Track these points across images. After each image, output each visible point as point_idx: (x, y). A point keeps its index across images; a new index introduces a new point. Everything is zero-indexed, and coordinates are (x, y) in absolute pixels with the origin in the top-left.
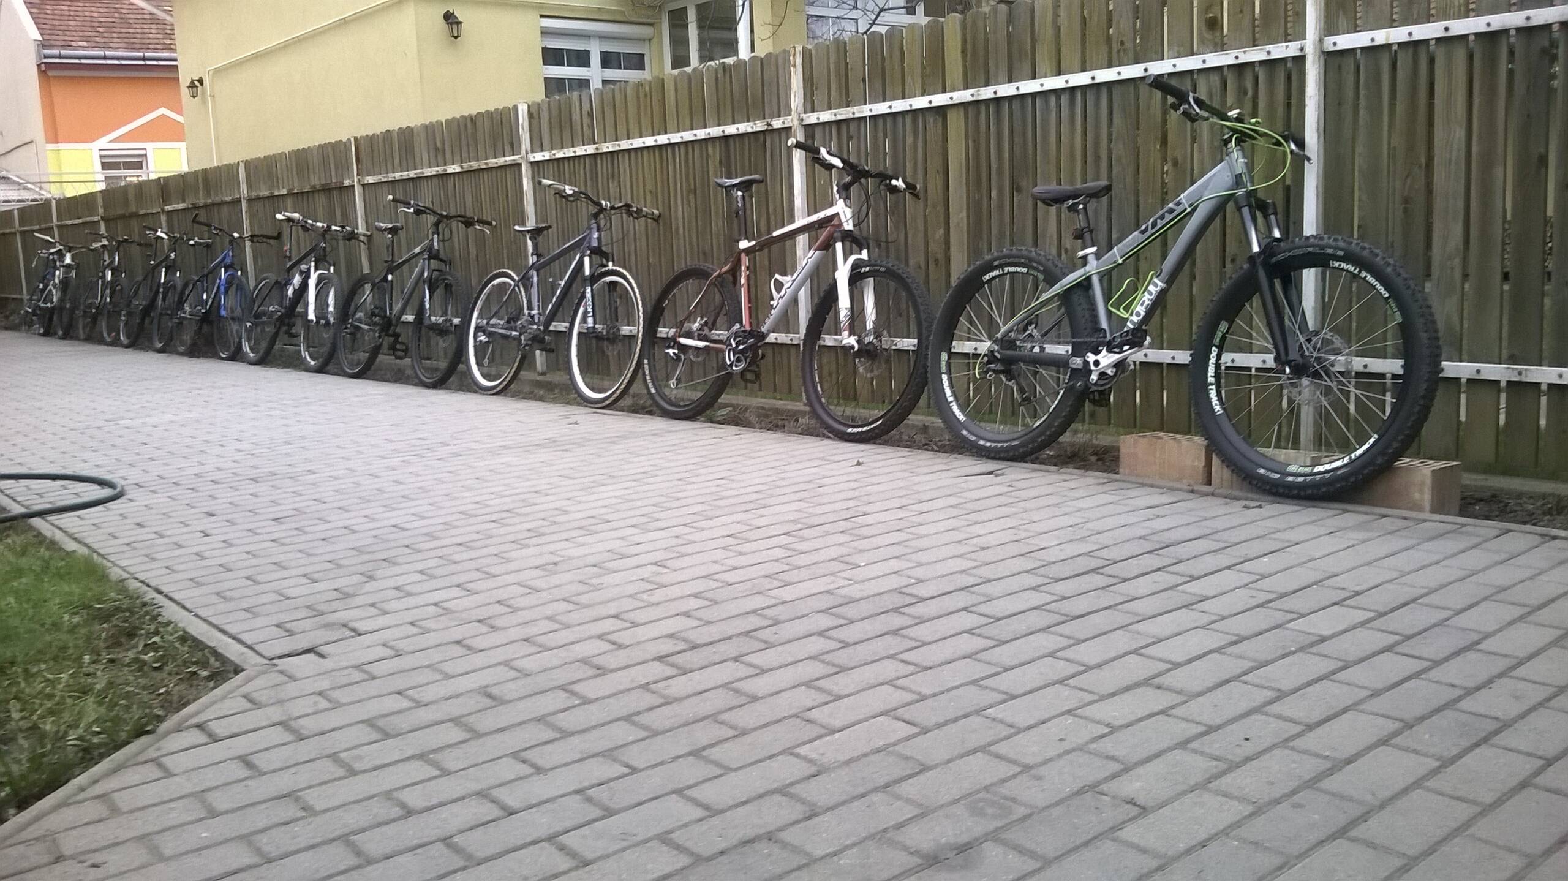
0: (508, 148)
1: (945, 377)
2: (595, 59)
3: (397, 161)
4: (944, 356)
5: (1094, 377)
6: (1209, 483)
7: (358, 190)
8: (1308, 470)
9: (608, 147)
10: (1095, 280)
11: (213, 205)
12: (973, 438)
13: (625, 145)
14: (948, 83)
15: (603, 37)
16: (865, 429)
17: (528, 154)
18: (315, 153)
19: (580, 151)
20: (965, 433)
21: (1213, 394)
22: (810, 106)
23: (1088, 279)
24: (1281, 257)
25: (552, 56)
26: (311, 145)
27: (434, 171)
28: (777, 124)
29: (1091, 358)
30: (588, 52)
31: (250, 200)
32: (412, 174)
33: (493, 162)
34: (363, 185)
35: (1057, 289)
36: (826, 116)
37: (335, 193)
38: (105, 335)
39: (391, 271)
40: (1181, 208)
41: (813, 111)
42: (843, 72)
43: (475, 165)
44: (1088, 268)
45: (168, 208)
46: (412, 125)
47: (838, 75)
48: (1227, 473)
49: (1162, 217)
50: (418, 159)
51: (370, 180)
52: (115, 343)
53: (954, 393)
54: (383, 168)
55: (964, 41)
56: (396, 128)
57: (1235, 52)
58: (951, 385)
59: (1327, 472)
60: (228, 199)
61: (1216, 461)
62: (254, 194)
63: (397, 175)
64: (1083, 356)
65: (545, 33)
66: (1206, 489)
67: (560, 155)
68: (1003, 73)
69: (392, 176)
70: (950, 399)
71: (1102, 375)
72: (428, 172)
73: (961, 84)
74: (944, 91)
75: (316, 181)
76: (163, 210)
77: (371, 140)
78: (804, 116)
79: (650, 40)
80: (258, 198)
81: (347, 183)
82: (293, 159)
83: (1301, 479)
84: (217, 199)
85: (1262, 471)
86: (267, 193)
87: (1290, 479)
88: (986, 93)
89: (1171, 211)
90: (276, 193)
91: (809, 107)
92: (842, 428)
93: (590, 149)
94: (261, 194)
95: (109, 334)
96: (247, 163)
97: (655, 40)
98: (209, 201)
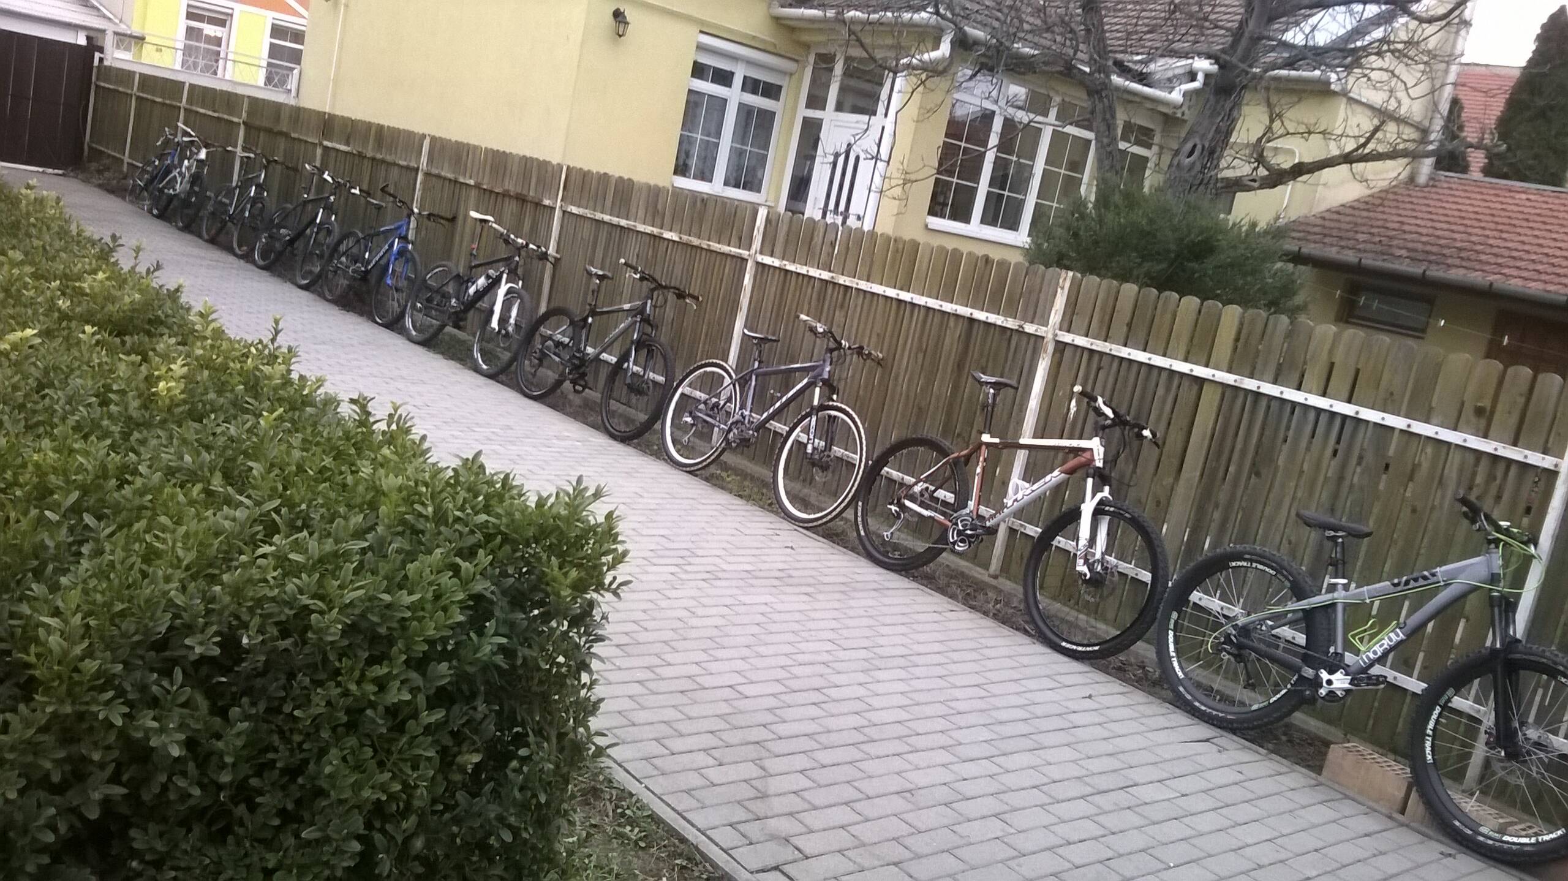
0: (734, 239)
1: (1171, 634)
2: (738, 81)
3: (608, 203)
4: (1175, 615)
5: (1323, 692)
6: (1403, 811)
7: (558, 214)
8: (1497, 836)
9: (843, 280)
10: (1340, 608)
11: (383, 161)
12: (1189, 697)
13: (864, 285)
14: (1213, 359)
15: (749, 62)
16: (1080, 648)
17: (755, 254)
18: (517, 160)
19: (814, 272)
20: (1181, 689)
21: (1428, 744)
22: (1068, 325)
23: (1333, 605)
24: (1518, 656)
25: (699, 70)
26: (514, 152)
27: (649, 229)
28: (1030, 328)
29: (1324, 675)
30: (732, 74)
31: (427, 174)
32: (623, 222)
33: (716, 246)
34: (564, 212)
35: (1305, 604)
36: (1081, 341)
37: (529, 208)
38: (235, 245)
39: (593, 313)
40: (1434, 579)
41: (1068, 331)
42: (1109, 311)
43: (695, 241)
44: (1336, 595)
45: (326, 143)
46: (635, 178)
47: (1103, 309)
48: (1421, 809)
49: (1416, 580)
50: (633, 210)
51: (574, 210)
52: (247, 257)
53: (1177, 650)
54: (591, 203)
55: (1239, 333)
56: (617, 175)
57: (1495, 444)
58: (1176, 642)
59: (1514, 844)
60: (403, 163)
61: (1414, 795)
62: (435, 171)
63: (607, 218)
64: (1317, 669)
65: (701, 48)
66: (1400, 817)
67: (791, 267)
68: (1271, 374)
69: (599, 216)
70: (1173, 654)
71: (1331, 693)
72: (641, 228)
73: (1225, 365)
74: (1207, 366)
75: (511, 186)
76: (321, 144)
77: (585, 175)
78: (1059, 333)
79: (791, 75)
80: (438, 176)
81: (547, 202)
82: (490, 156)
83: (1490, 842)
84: (389, 158)
85: (1457, 823)
86: (450, 176)
87: (1481, 839)
88: (1250, 384)
89: (1425, 578)
90: (462, 180)
91: (1066, 326)
92: (1057, 640)
93: (825, 275)
94: (443, 174)
95: (240, 246)
96: (433, 139)
97: (795, 77)
98: (379, 156)
